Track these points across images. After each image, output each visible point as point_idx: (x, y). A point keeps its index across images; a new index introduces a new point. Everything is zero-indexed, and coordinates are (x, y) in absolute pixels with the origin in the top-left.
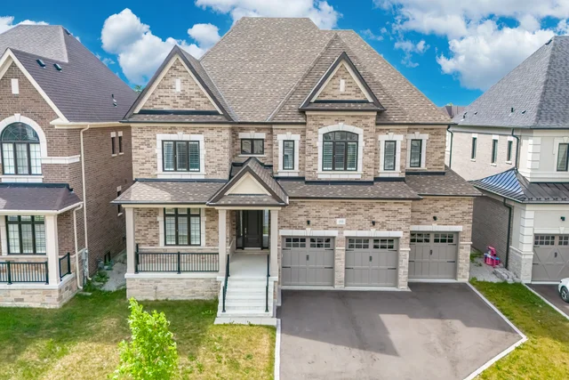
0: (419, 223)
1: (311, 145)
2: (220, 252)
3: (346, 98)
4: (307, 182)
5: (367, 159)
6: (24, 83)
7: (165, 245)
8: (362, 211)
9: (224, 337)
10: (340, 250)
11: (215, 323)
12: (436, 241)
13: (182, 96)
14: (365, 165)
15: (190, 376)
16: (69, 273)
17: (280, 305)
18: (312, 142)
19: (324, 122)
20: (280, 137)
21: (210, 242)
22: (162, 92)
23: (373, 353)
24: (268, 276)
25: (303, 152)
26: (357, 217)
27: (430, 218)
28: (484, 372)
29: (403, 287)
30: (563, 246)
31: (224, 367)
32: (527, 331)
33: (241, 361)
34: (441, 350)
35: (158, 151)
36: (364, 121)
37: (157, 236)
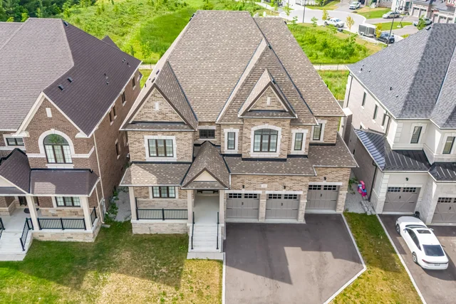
0: (314, 181)
1: (246, 137)
2: (188, 209)
3: (271, 109)
4: (243, 159)
5: (283, 145)
6: (54, 111)
7: (153, 197)
8: (278, 180)
9: (194, 270)
10: (263, 201)
11: (188, 258)
12: (325, 189)
13: (161, 113)
14: (281, 149)
15: (177, 302)
16: (96, 217)
17: (225, 238)
18: (247, 135)
19: (255, 123)
20: (226, 131)
21: (181, 196)
22: (146, 110)
23: (277, 281)
24: (218, 223)
25: (241, 139)
26: (274, 183)
27: (322, 178)
28: (336, 298)
29: (301, 220)
30: (405, 193)
31: (195, 295)
32: (368, 263)
33: (204, 291)
34: (316, 279)
35: (146, 145)
36: (282, 123)
37: (148, 193)
